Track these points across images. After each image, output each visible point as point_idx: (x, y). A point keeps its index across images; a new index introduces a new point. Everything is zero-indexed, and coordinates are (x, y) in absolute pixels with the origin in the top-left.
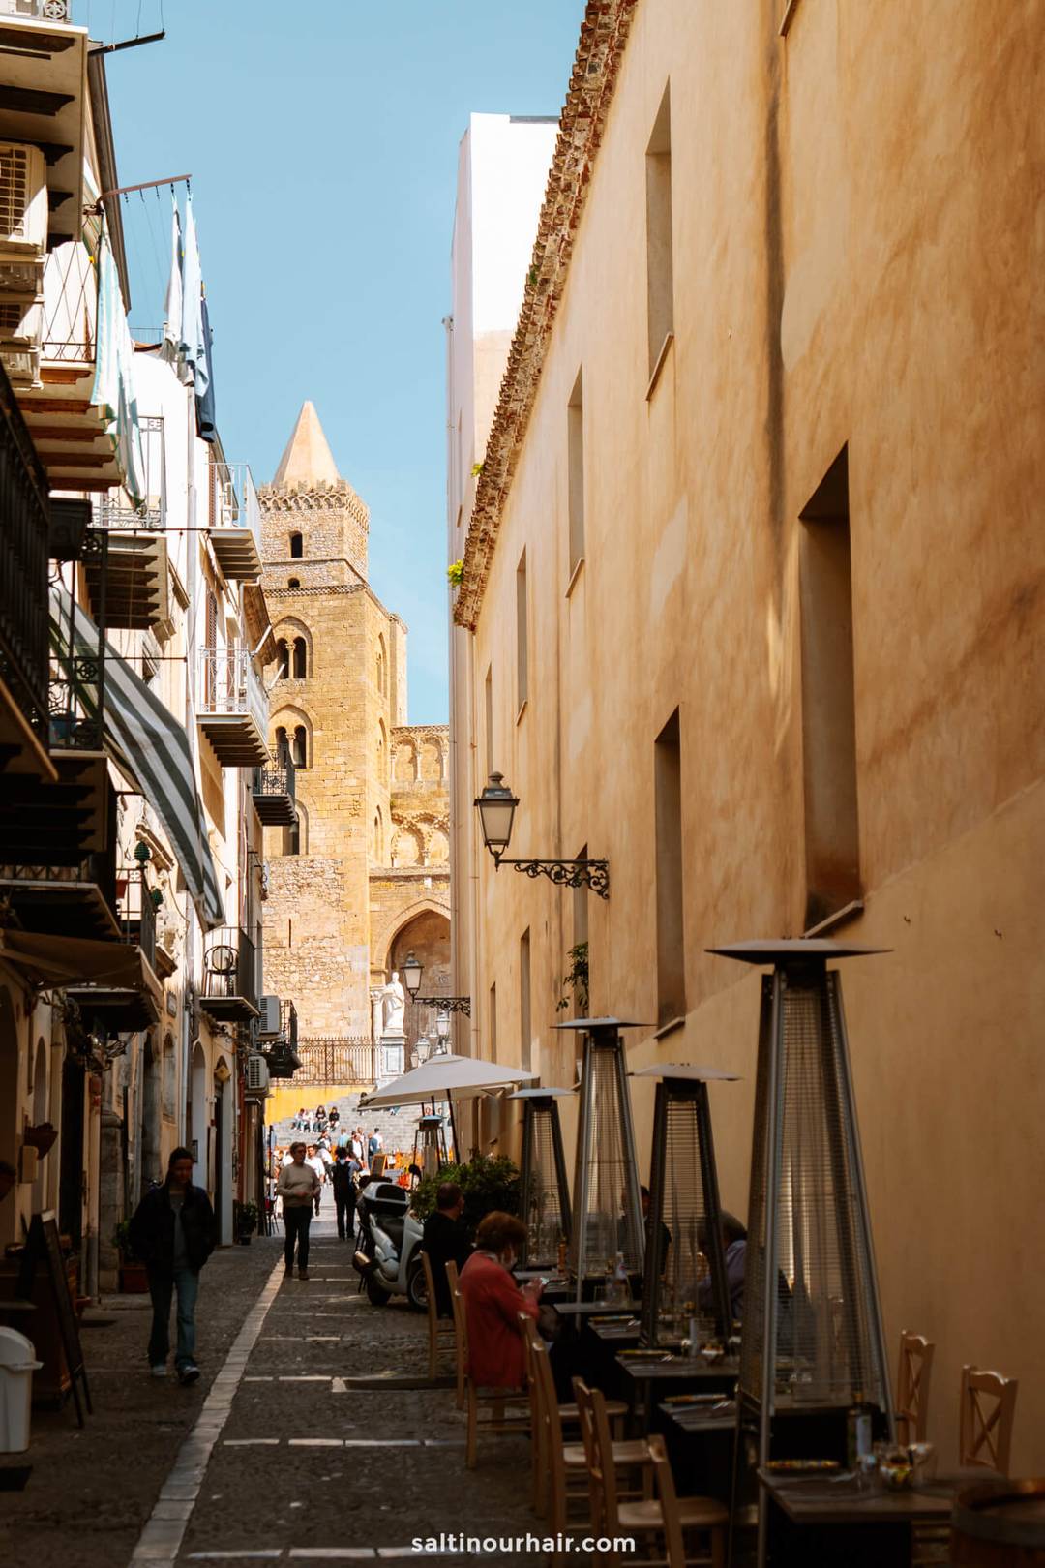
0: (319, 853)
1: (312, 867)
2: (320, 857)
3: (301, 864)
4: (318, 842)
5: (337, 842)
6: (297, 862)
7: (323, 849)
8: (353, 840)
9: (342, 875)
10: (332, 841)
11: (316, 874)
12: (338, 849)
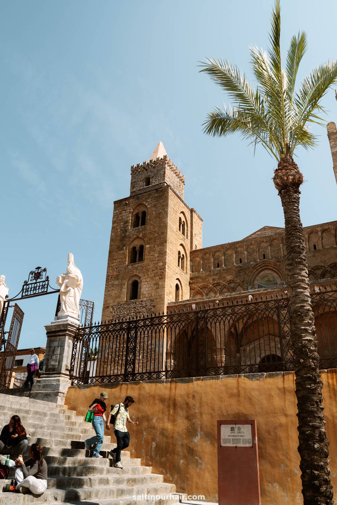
0: (145, 297)
1: (142, 304)
2: (145, 299)
3: (137, 303)
4: (145, 292)
5: (153, 291)
6: (136, 302)
7: (147, 295)
8: (159, 289)
9: (154, 306)
10: (151, 291)
11: (143, 307)
12: (153, 295)
